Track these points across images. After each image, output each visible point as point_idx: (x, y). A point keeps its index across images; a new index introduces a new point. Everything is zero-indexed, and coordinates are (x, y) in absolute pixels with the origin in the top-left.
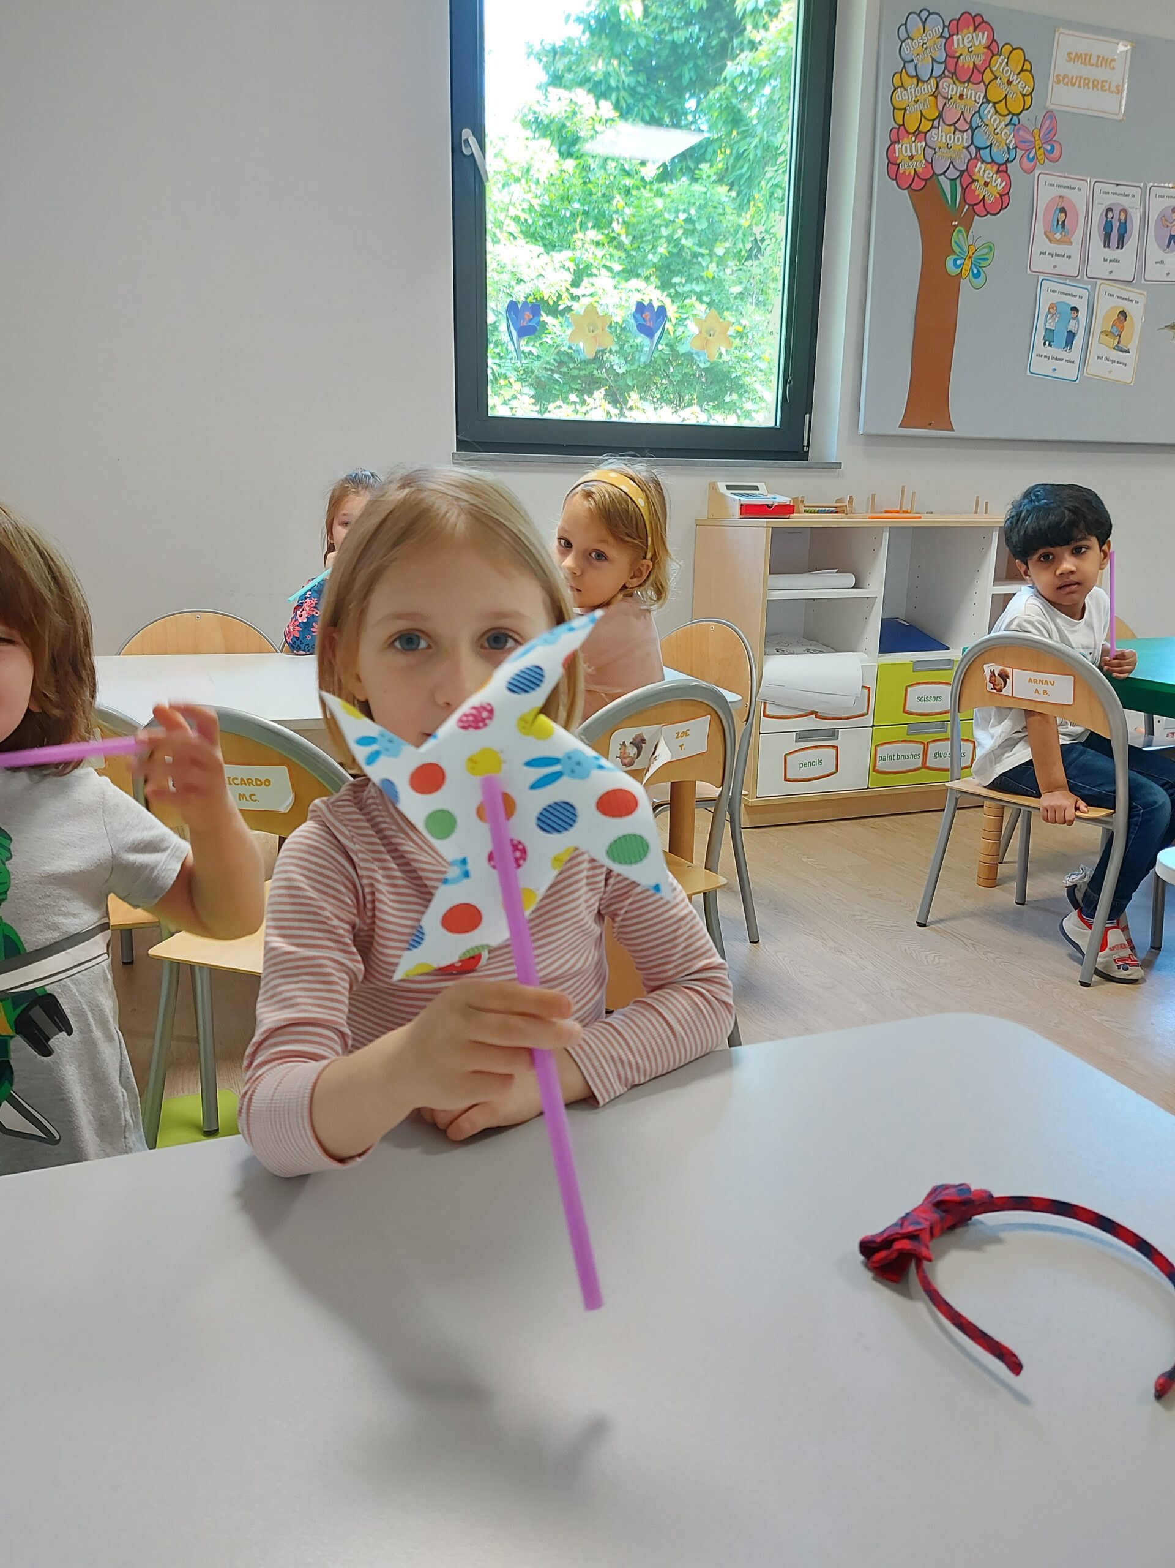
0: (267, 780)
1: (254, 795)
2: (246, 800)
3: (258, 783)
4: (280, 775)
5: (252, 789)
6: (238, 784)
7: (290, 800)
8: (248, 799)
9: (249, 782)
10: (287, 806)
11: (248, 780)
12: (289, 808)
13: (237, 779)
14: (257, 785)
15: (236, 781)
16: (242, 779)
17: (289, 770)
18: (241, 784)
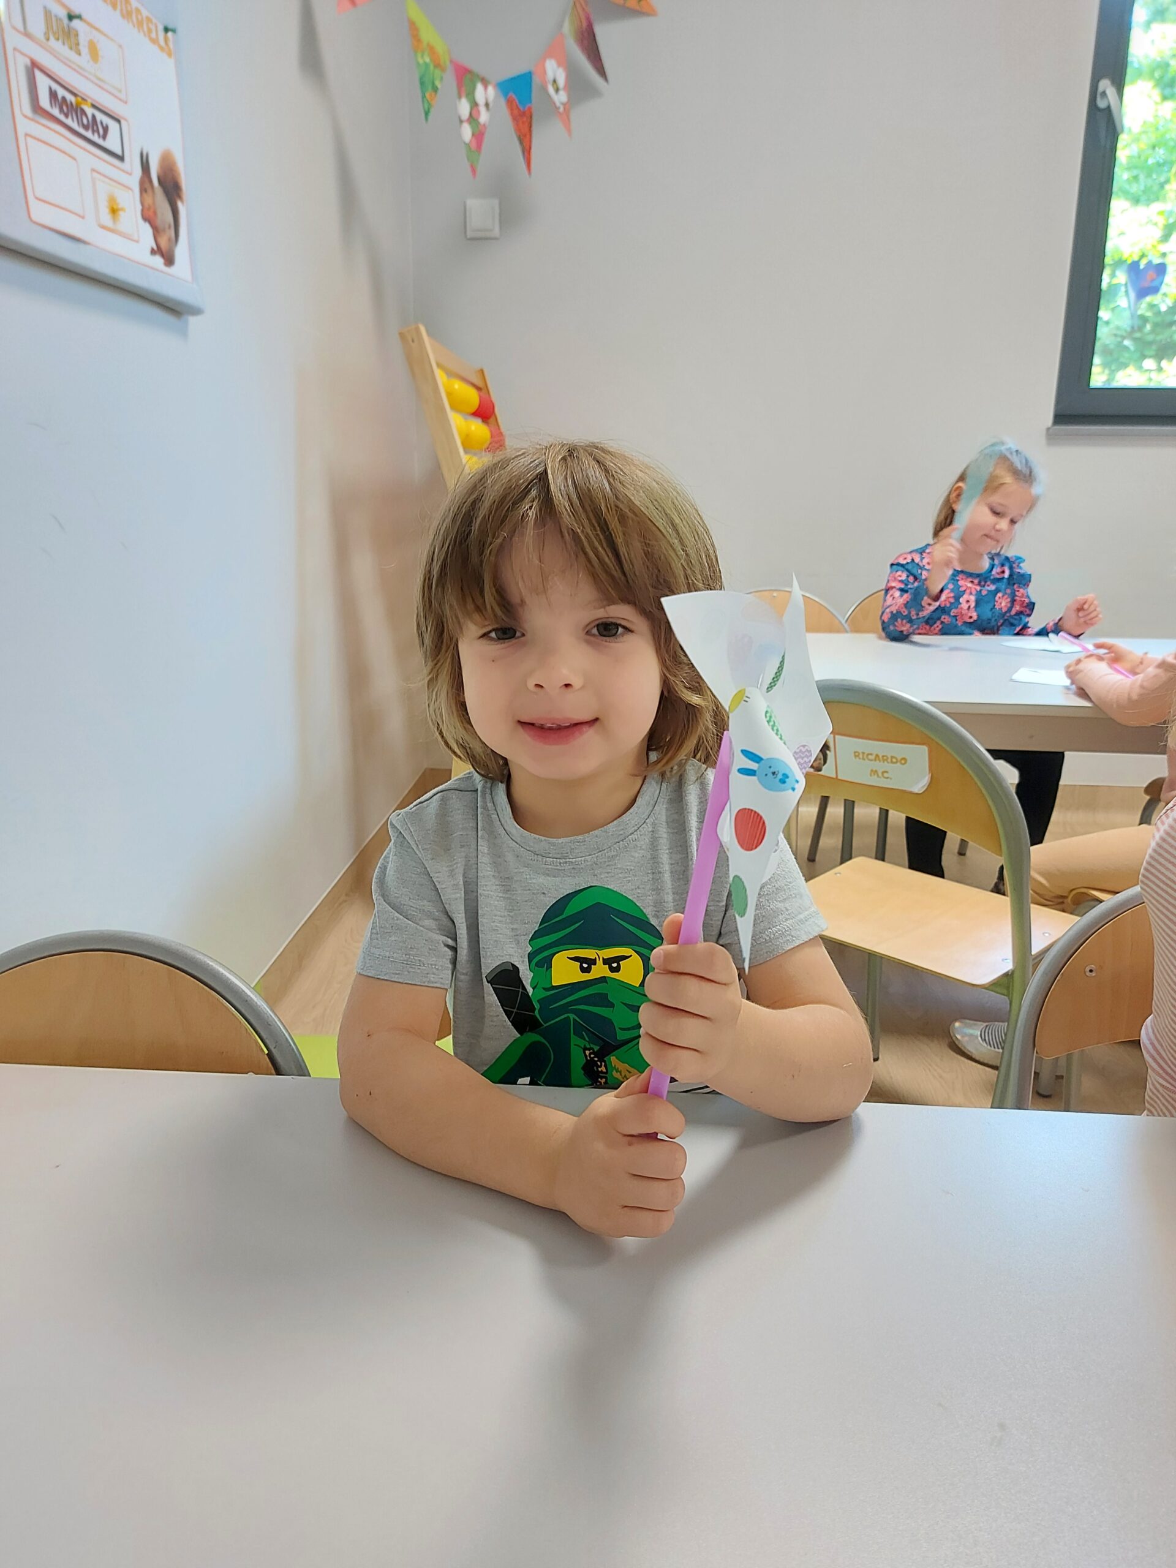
0: (904, 759)
1: (887, 772)
2: (878, 776)
3: (893, 760)
4: (918, 755)
5: (887, 766)
6: (872, 760)
7: (925, 781)
8: (880, 775)
9: (885, 759)
10: (923, 787)
11: (883, 756)
12: (924, 789)
13: (871, 754)
14: (892, 762)
15: (870, 757)
16: (877, 755)
17: (930, 752)
18: (875, 760)
